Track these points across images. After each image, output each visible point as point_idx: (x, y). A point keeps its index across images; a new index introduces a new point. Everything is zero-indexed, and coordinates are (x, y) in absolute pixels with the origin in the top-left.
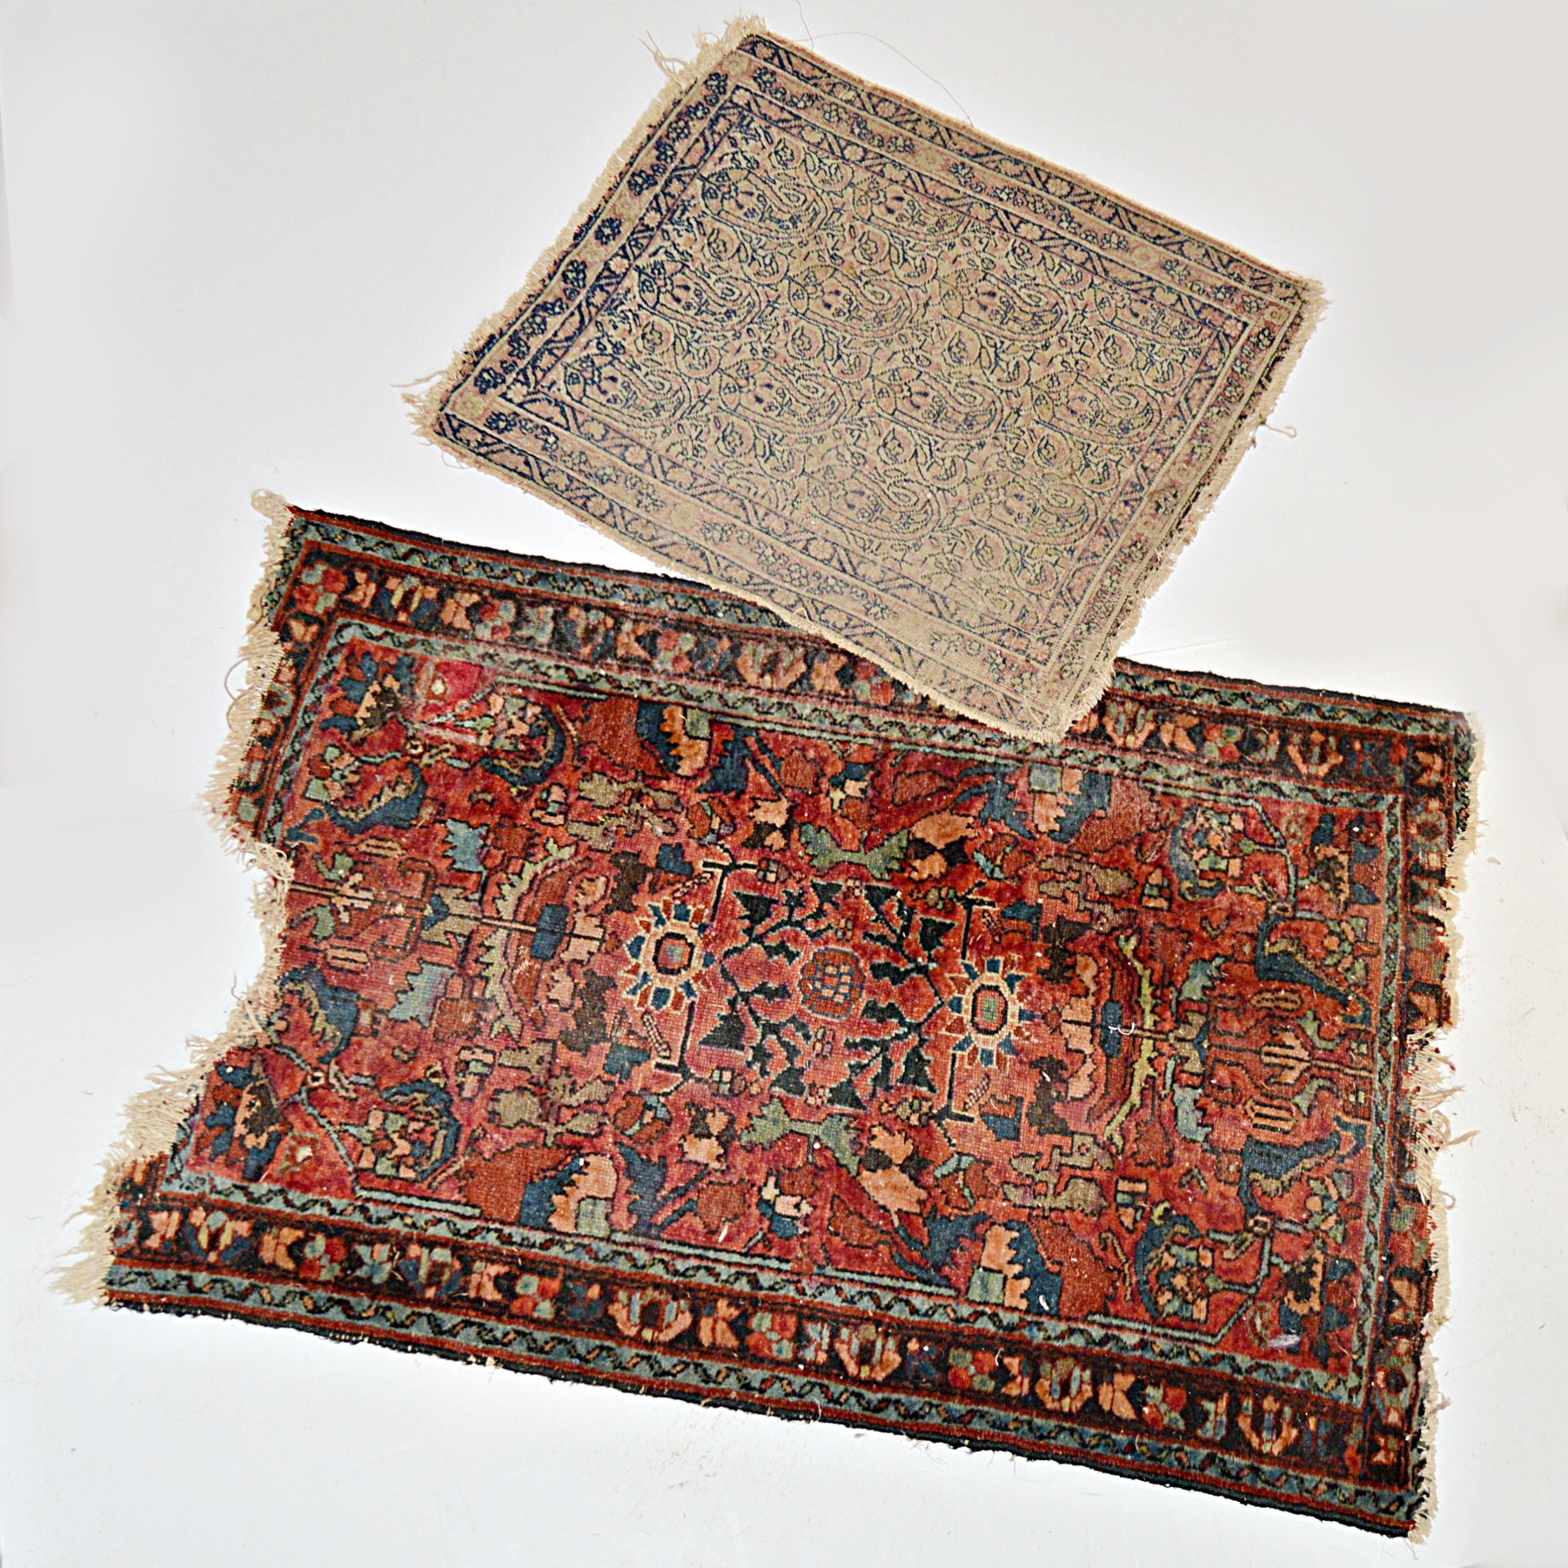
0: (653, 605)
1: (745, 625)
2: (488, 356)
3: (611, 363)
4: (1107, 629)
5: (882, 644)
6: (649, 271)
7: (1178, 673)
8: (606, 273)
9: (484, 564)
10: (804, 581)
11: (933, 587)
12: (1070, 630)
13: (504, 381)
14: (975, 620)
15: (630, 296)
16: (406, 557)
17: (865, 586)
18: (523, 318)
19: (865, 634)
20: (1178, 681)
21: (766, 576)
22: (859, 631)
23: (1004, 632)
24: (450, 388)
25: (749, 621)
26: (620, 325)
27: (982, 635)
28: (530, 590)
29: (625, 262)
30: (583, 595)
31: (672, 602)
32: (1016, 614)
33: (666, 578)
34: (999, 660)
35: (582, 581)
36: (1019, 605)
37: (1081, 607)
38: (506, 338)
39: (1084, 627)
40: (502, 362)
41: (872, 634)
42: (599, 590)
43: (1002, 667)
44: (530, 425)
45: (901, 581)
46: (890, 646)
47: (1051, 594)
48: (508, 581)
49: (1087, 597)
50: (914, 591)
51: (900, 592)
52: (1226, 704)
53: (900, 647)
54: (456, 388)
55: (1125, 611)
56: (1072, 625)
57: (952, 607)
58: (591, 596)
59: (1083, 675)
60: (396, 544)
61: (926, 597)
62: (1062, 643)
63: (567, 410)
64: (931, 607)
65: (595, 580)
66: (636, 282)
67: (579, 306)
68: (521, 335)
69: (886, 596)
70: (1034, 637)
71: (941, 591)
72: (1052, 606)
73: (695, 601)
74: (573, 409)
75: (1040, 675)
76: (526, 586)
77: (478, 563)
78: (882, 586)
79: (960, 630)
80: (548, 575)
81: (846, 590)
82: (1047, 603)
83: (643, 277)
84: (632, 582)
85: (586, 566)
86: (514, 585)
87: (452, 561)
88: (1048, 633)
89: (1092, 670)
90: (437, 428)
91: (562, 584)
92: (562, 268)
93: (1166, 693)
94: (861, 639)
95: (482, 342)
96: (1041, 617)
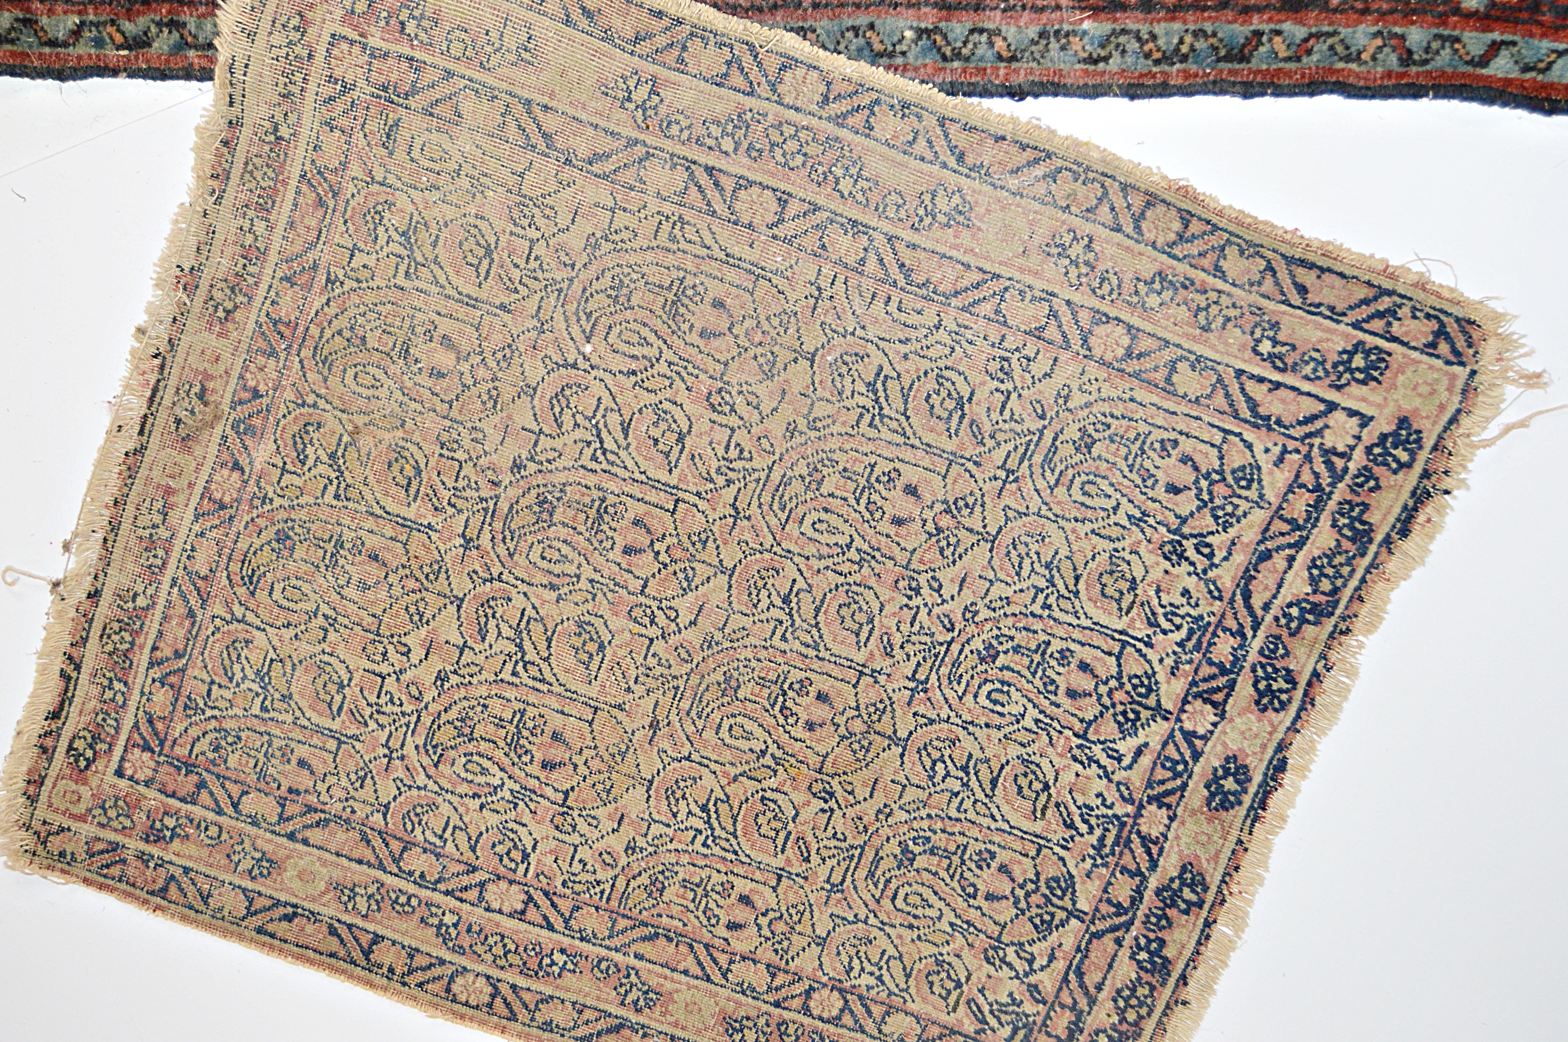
0: (1032, 32)
1: (862, 20)
2: (1405, 495)
3: (1184, 521)
4: (246, 132)
5: (617, 22)
6: (1145, 714)
7: (115, 73)
8: (1219, 697)
9: (1348, 59)
10: (776, 137)
11: (551, 166)
12: (306, 121)
13: (1369, 450)
14: (467, 105)
15: (1169, 662)
16: (1495, 48)
17: (668, 145)
18: (1354, 583)
19: (650, 36)
20: (113, 54)
21: (843, 133)
22: (661, 41)
23: (413, 92)
24: (1464, 420)
25: (855, 29)
26: (1179, 600)
27: (449, 74)
28: (1257, 23)
29: (1188, 726)
30: (1159, 29)
31: (999, 44)
32: (403, 135)
33: (1017, 94)
34: (411, 28)
35: (1166, 59)
36: (400, 154)
37: (296, 173)
38: (1379, 537)
39: (284, 132)
40: (1378, 487)
41: (638, 39)
42: (1134, 45)
43: (403, 17)
44: (1308, 370)
45: (609, 167)
46: (602, 21)
47: (351, 189)
48: (1300, 32)
49: (290, 195)
50: (584, 151)
51: (605, 144)
52: (27, 22)
53: (584, 23)
54: (1454, 420)
55: (221, 176)
56: (304, 132)
57: (512, 131)
58: (1144, 29)
59: (266, 25)
60: (1515, 74)
61: (559, 142)
62: (312, 87)
63: (1246, 414)
64: (550, 123)
65: (1144, 65)
66: (1163, 687)
67: (1256, 627)
68: (1352, 549)
69: (629, 131)
70: (363, 91)
71: (538, 160)
72: (344, 165)
73: (957, 55)
74: (1236, 416)
75: (339, 13)
76: (1266, 27)
77: (1358, 59)
78: (640, 150)
79: (490, 81)
80: (1228, 58)
81: (699, 130)
82: (355, 169)
83: (1151, 701)
84: (1074, 72)
85: (1164, 90)
86: (1287, 26)
87: (1407, 58)
88: (339, 107)
89: (251, 36)
90: (1476, 335)
91: (1201, 45)
92: (1299, 694)
93: (128, 26)
94: (657, 25)
95: (1421, 518)
96: (358, 138)
